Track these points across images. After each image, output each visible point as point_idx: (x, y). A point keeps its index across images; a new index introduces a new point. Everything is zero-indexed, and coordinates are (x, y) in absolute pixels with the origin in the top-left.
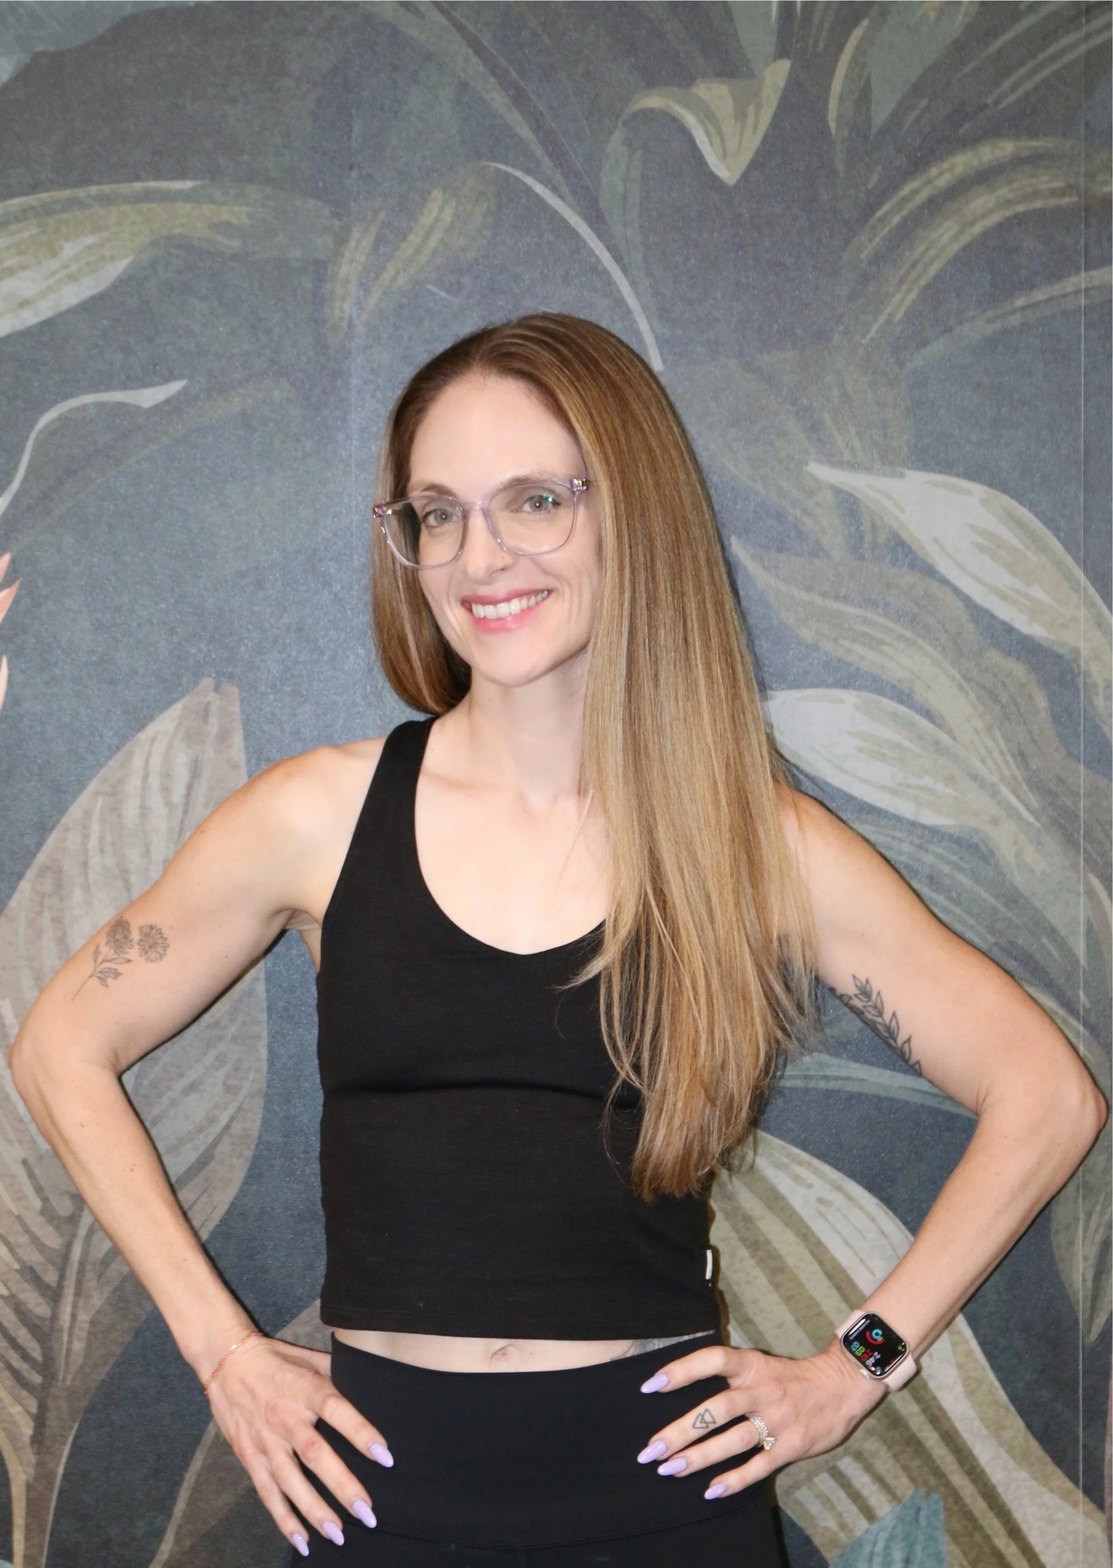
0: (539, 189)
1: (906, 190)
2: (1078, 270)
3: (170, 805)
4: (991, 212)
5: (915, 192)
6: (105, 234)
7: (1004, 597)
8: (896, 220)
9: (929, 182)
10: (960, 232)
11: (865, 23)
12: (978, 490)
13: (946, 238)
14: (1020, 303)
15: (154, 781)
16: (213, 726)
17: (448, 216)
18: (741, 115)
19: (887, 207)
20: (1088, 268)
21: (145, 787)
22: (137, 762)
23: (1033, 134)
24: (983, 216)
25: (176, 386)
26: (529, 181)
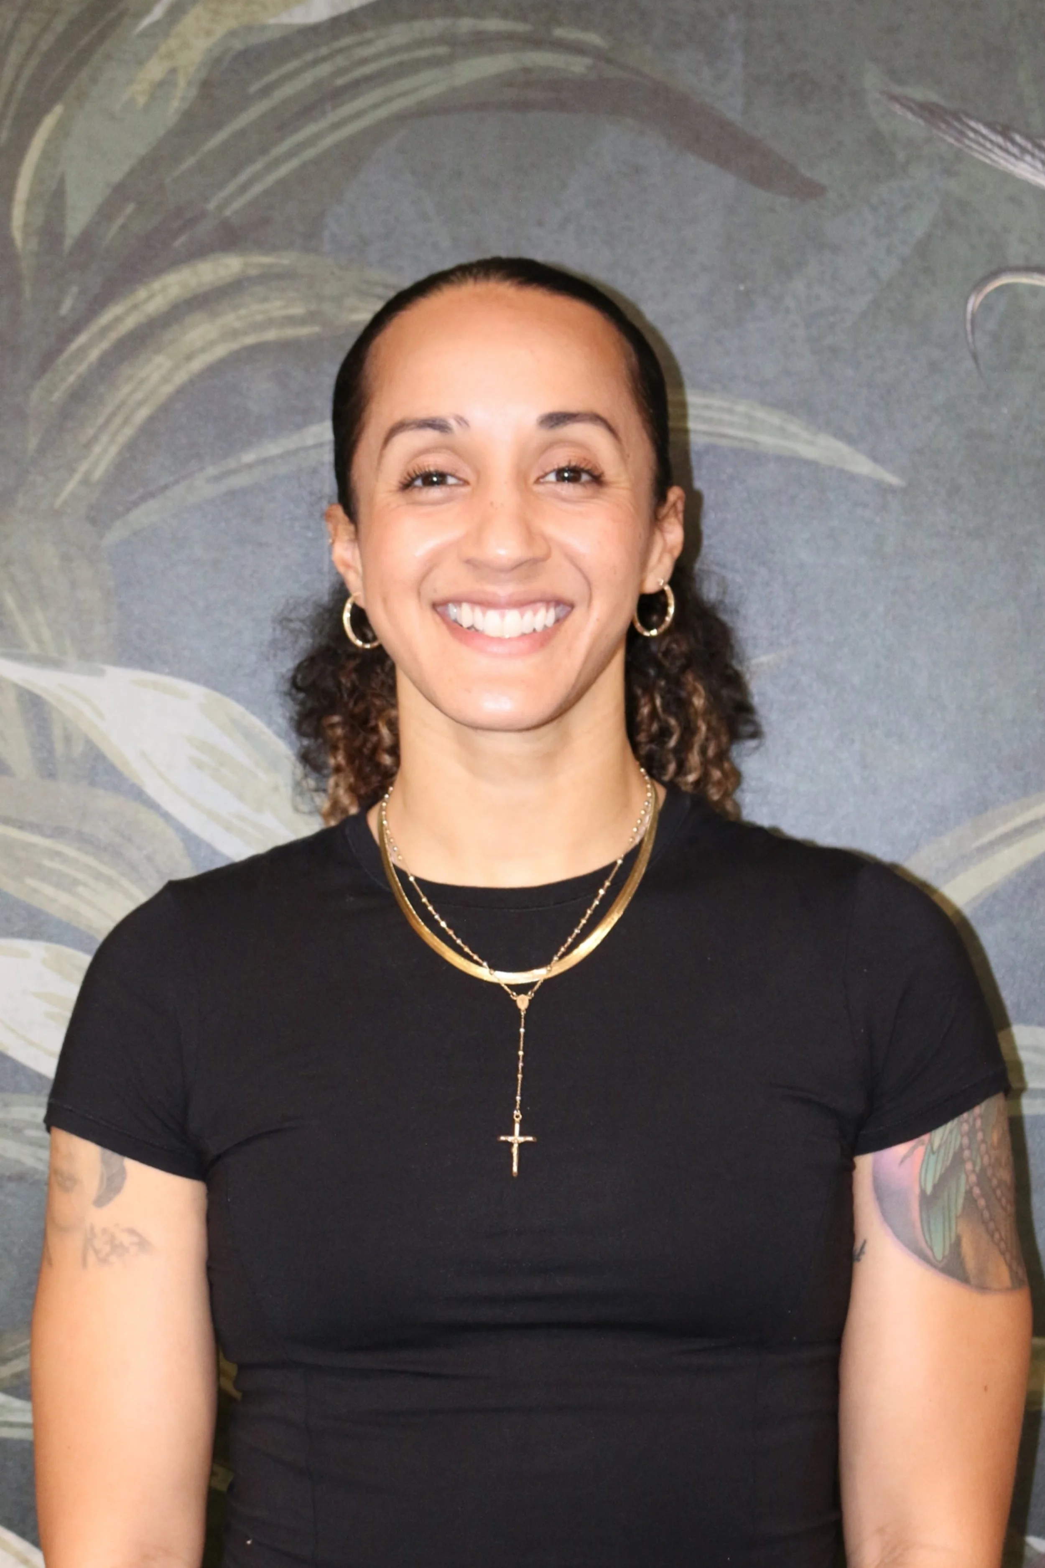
1: (106, 318)
2: (321, 418)
4: (212, 343)
5: (118, 319)
7: (228, 828)
8: (94, 355)
9: (135, 307)
10: (177, 367)
11: (58, 109)
12: (197, 692)
13: (156, 377)
14: (249, 457)
19: (82, 339)
23: (264, 248)
24: (203, 350)
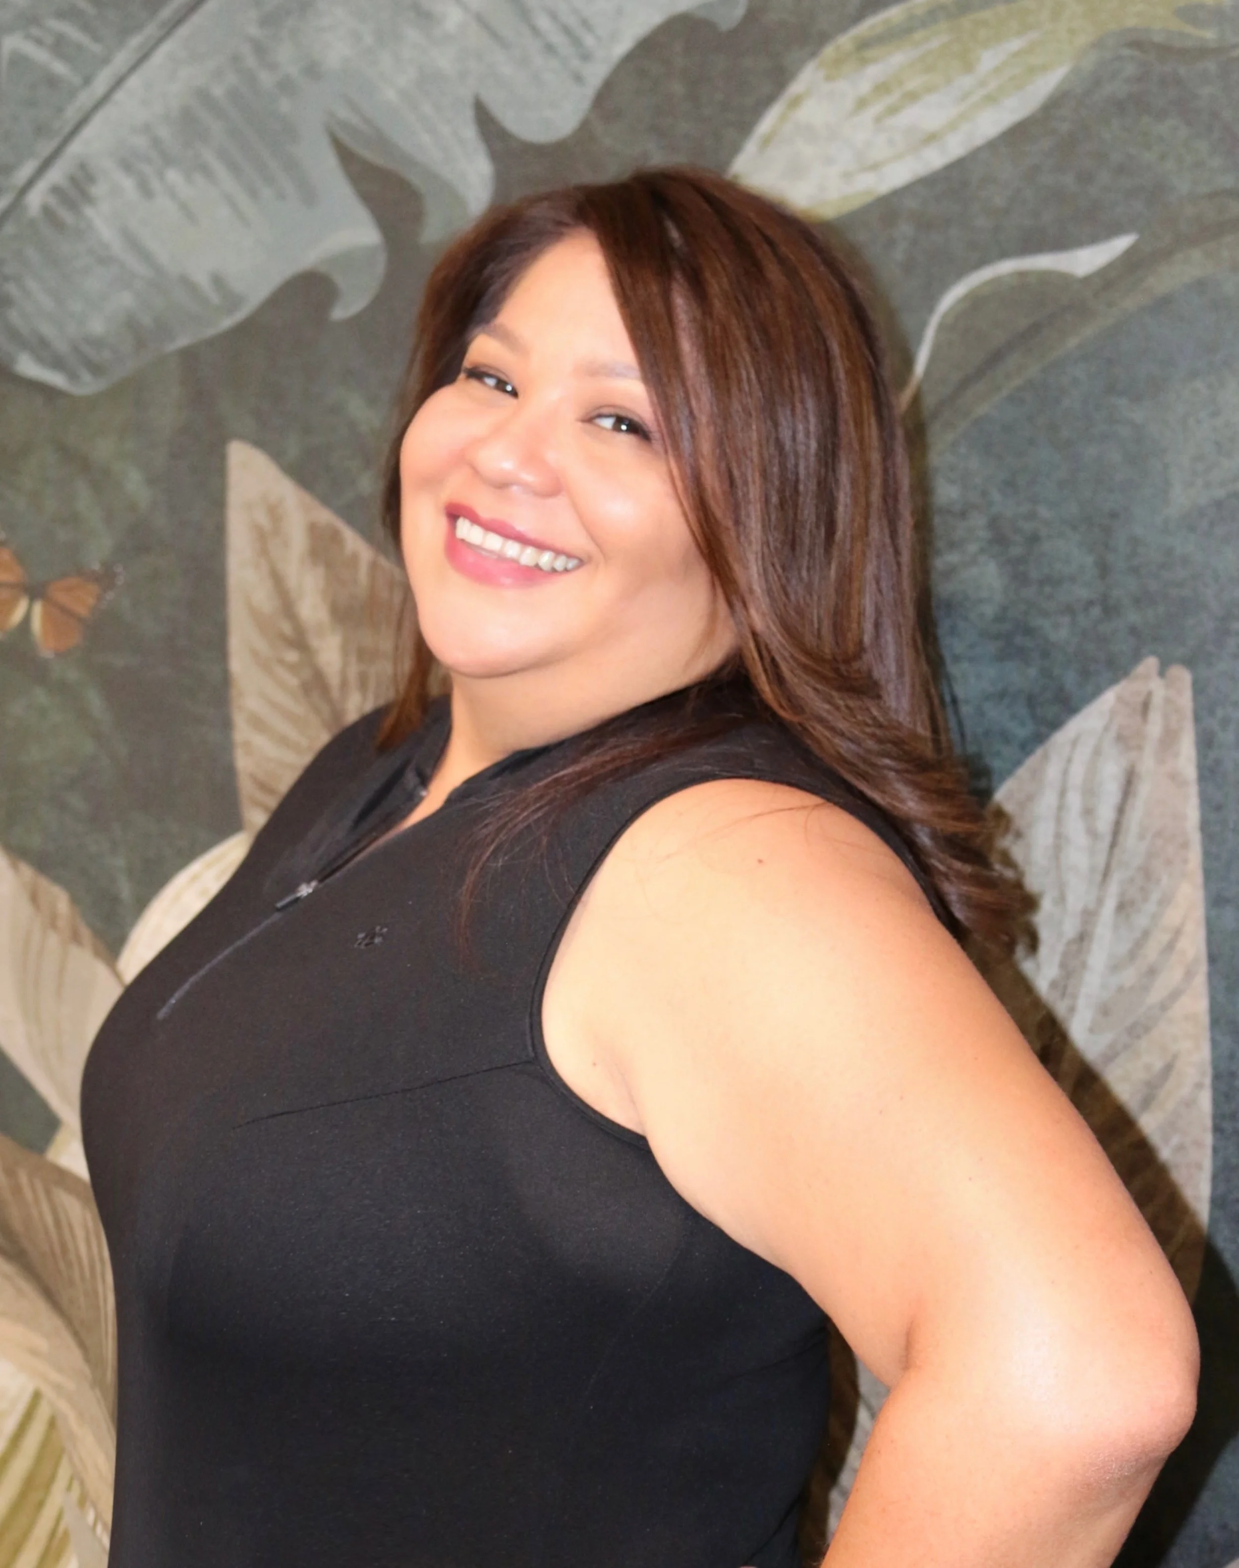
3: (1092, 833)
6: (1034, 35)
15: (1074, 800)
16: (1155, 727)
21: (1061, 807)
22: (1053, 771)
25: (1121, 244)
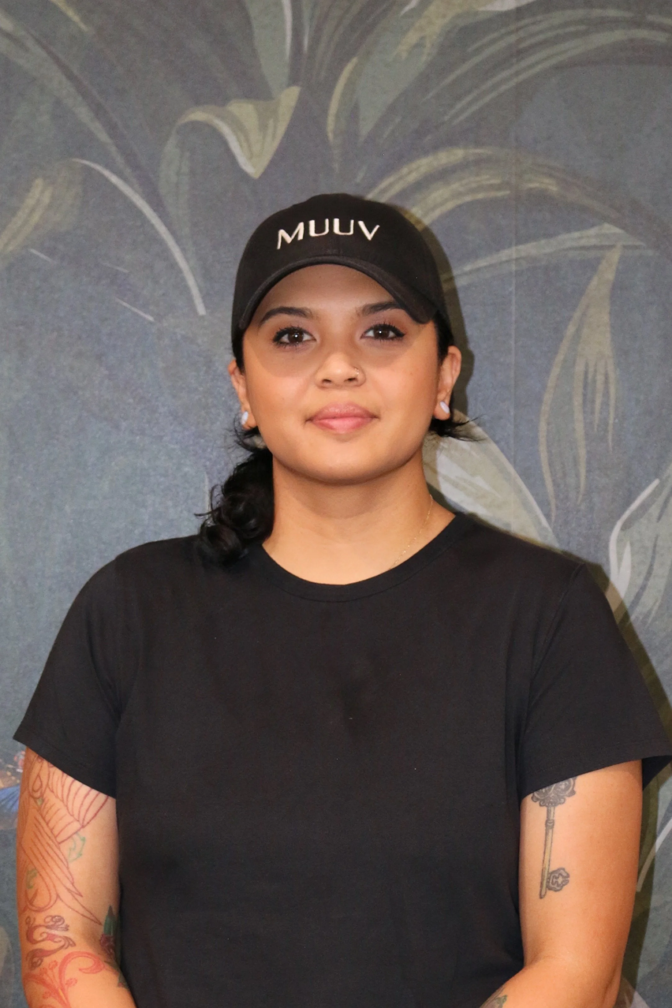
0: (114, 179)
1: (384, 184)
2: (510, 246)
4: (446, 201)
5: (391, 185)
7: (455, 485)
9: (401, 178)
11: (355, 60)
14: (467, 267)
17: (46, 199)
18: (263, 127)
20: (517, 244)
23: (478, 143)
24: (442, 204)
26: (107, 173)
